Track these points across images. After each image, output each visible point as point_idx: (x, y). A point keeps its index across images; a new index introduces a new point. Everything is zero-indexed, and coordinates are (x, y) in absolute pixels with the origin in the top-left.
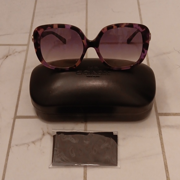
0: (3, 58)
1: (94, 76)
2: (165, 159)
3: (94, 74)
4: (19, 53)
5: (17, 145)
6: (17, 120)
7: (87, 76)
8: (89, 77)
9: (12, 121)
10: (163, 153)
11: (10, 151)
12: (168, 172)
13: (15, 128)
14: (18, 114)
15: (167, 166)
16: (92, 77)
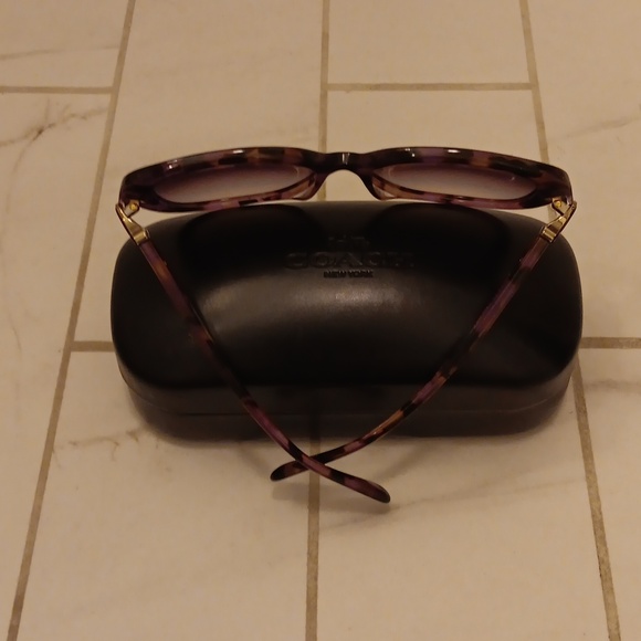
0: (26, 137)
1: (352, 275)
2: (595, 498)
3: (351, 266)
4: (84, 118)
5: (75, 444)
6: (75, 356)
7: (326, 275)
8: (333, 275)
9: (59, 358)
10: (587, 478)
11: (52, 463)
12: (605, 544)
13: (69, 382)
14: (79, 337)
15: (601, 522)
16: (343, 275)
